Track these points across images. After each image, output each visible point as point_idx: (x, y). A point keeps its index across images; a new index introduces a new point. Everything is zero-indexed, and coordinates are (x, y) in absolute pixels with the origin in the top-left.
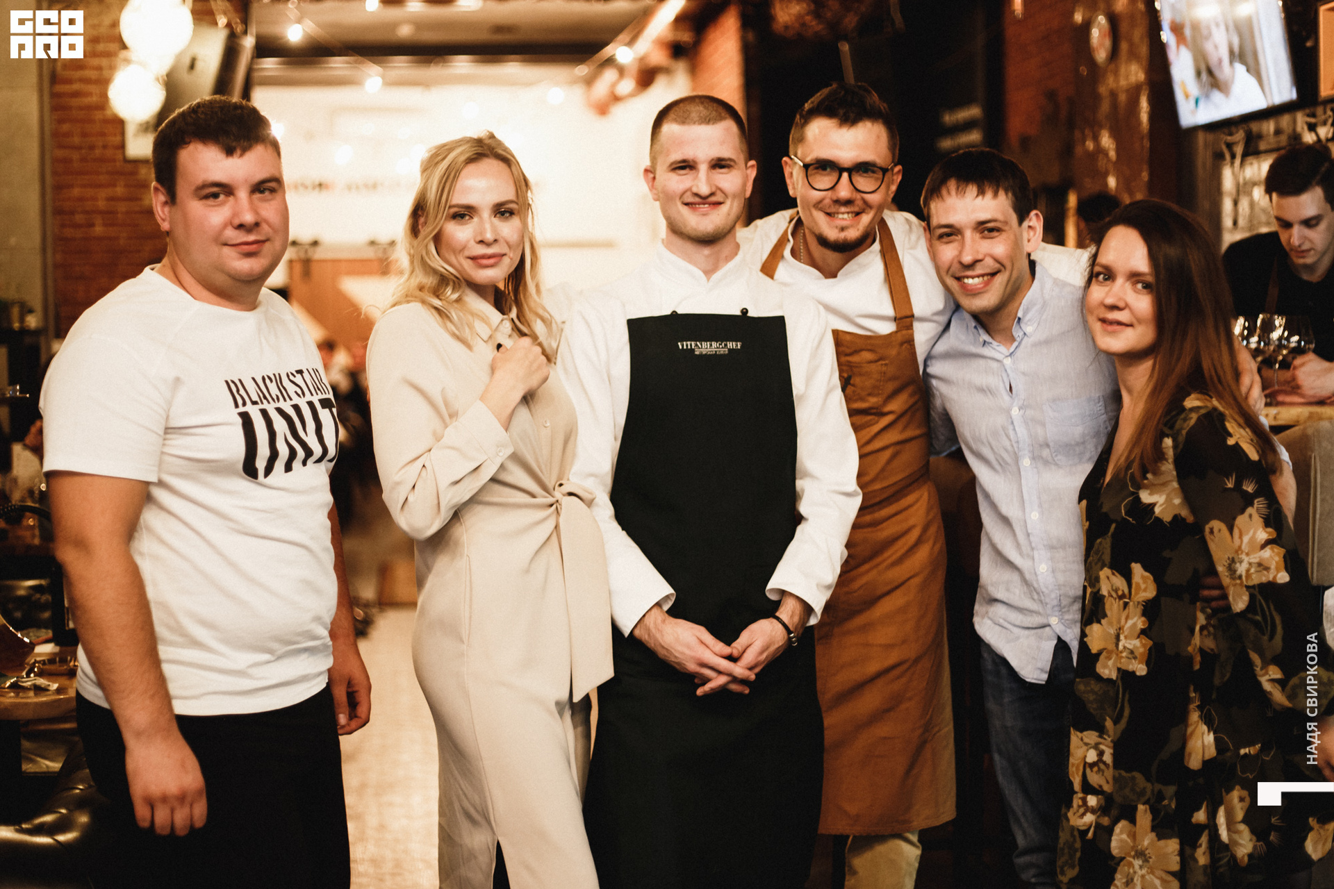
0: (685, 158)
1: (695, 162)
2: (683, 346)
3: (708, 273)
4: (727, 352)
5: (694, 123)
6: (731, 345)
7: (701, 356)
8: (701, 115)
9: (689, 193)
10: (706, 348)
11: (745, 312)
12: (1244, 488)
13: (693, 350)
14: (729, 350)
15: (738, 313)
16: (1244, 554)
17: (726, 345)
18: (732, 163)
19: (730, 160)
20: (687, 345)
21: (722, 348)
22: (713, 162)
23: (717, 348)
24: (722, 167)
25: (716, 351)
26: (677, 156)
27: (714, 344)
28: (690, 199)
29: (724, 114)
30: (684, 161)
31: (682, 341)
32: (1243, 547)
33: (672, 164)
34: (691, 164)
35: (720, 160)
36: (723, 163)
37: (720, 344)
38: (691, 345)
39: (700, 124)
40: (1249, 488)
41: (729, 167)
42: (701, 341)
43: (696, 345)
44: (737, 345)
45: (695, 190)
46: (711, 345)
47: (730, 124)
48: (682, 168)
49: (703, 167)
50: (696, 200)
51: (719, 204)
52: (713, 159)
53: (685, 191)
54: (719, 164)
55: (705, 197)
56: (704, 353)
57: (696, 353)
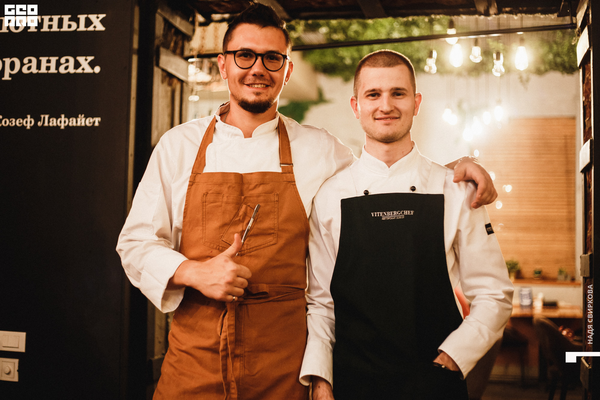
0: (375, 88)
1: (380, 91)
2: (374, 215)
3: (389, 163)
4: (403, 217)
5: (381, 66)
6: (406, 213)
7: (386, 221)
8: (385, 61)
9: (378, 112)
10: (390, 215)
11: (413, 189)
13: (381, 217)
14: (405, 216)
17: (403, 213)
18: (405, 92)
19: (403, 89)
20: (377, 215)
21: (401, 215)
22: (393, 91)
23: (397, 215)
24: (399, 95)
25: (396, 217)
26: (370, 87)
27: (395, 213)
28: (379, 115)
29: (399, 61)
30: (374, 90)
31: (374, 212)
33: (366, 92)
34: (378, 92)
35: (398, 89)
36: (399, 91)
37: (399, 212)
38: (380, 214)
39: (384, 67)
41: (403, 94)
42: (386, 211)
43: (383, 214)
44: (411, 213)
45: (380, 109)
46: (393, 213)
47: (404, 67)
48: (373, 95)
49: (385, 95)
50: (383, 116)
51: (397, 118)
52: (392, 89)
53: (376, 110)
54: (396, 93)
55: (387, 113)
56: (388, 219)
57: (383, 219)
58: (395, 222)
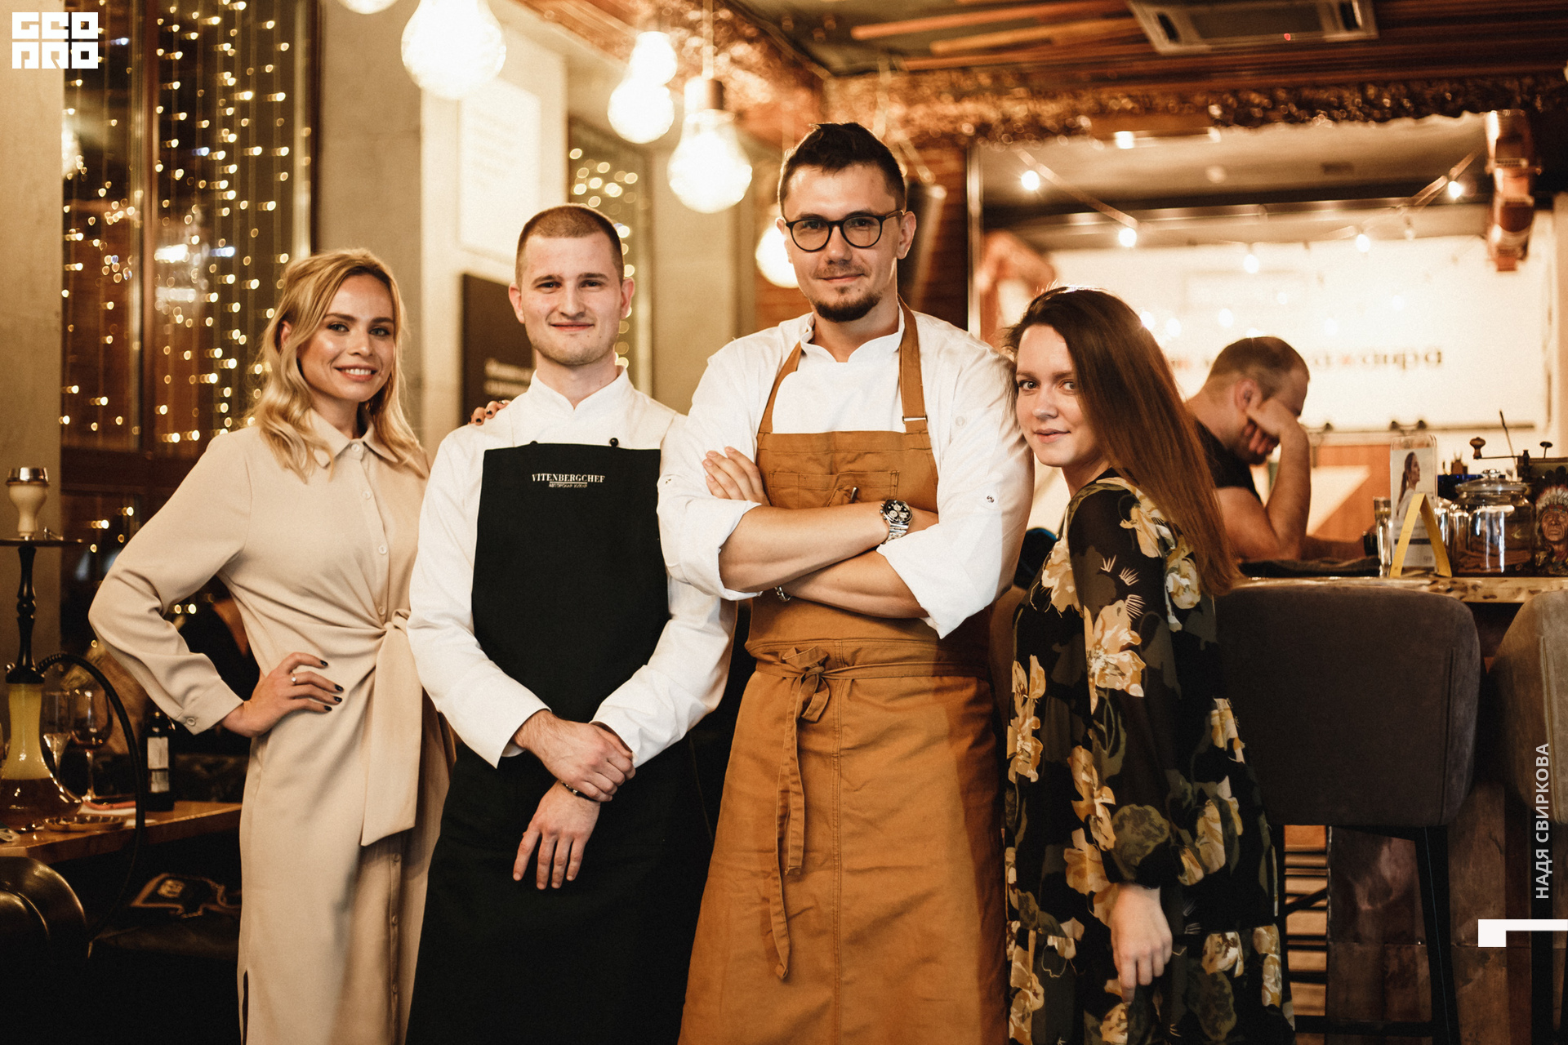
0: (551, 273)
1: (561, 278)
2: (536, 478)
3: (575, 402)
4: (586, 485)
5: (561, 235)
6: (591, 478)
7: (556, 489)
8: (569, 227)
9: (556, 314)
10: (561, 481)
11: (614, 442)
12: (1122, 577)
13: (548, 483)
14: (589, 483)
15: (607, 443)
16: (1102, 649)
17: (586, 478)
18: (602, 280)
19: (601, 275)
20: (541, 478)
21: (581, 481)
22: (582, 280)
23: (576, 481)
24: (592, 284)
25: (573, 485)
26: (541, 272)
27: (572, 477)
28: (557, 319)
29: (594, 225)
30: (549, 277)
31: (536, 473)
32: (1103, 642)
33: (536, 281)
34: (557, 280)
35: (590, 275)
36: (594, 279)
37: (579, 477)
38: (546, 477)
39: (567, 236)
40: (1128, 579)
41: (599, 284)
42: (557, 473)
43: (552, 477)
44: (599, 479)
45: (561, 310)
46: (569, 478)
47: (601, 237)
48: (547, 285)
49: (570, 285)
50: (564, 321)
51: (589, 325)
52: (580, 276)
53: (553, 311)
54: (588, 281)
55: (573, 318)
56: (560, 486)
57: (550, 486)
58: (572, 491)
